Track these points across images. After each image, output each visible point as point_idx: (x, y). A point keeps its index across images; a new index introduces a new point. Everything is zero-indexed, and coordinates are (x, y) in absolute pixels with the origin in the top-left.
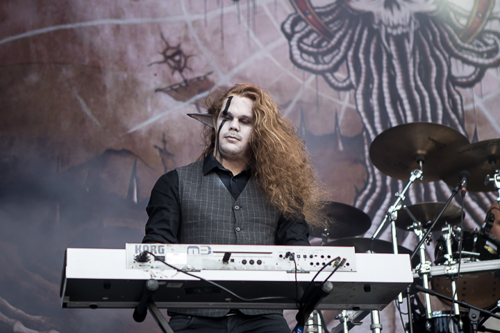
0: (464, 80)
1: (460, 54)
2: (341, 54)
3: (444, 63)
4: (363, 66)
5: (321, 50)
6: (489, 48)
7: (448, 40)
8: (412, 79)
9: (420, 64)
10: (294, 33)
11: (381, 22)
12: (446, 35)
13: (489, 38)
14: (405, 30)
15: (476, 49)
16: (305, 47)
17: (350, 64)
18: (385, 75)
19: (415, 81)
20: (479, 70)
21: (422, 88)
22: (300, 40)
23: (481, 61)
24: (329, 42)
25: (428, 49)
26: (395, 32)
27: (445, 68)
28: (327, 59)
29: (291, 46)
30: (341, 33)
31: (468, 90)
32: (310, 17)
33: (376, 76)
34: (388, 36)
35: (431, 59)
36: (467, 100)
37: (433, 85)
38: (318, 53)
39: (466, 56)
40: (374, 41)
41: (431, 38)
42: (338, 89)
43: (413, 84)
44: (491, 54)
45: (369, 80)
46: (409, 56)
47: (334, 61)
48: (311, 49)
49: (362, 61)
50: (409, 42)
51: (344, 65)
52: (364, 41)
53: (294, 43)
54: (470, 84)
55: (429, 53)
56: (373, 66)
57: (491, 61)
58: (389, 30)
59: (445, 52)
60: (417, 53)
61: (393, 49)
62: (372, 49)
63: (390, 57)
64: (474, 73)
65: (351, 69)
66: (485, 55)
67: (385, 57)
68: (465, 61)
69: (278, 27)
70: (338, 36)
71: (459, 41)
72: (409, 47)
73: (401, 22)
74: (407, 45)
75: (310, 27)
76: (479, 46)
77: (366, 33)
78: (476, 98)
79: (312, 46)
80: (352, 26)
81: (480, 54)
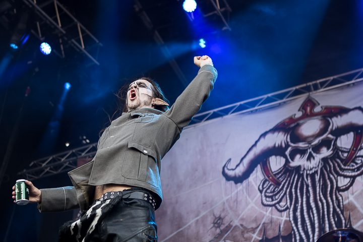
0: (344, 187)
1: (343, 173)
2: (284, 192)
3: (334, 181)
4: (294, 195)
5: (274, 193)
7: (337, 167)
8: (318, 195)
9: (322, 185)
10: (263, 188)
11: (304, 169)
12: (336, 165)
13: (359, 160)
14: (316, 170)
15: (351, 168)
16: (268, 194)
17: (288, 196)
18: (305, 197)
19: (320, 196)
20: (352, 179)
21: (323, 198)
22: (266, 192)
23: (353, 174)
24: (278, 188)
25: (327, 176)
26: (311, 172)
27: (335, 184)
28: (277, 197)
29: (262, 196)
30: (284, 181)
31: (346, 192)
32: (271, 178)
33: (300, 199)
34: (307, 175)
35: (328, 181)
36: (345, 198)
37: (328, 195)
38: (273, 195)
39: (345, 174)
40: (300, 180)
41: (328, 169)
42: (281, 211)
43: (318, 198)
45: (296, 202)
46: (317, 183)
47: (280, 197)
48: (270, 194)
49: (294, 193)
50: (317, 175)
51: (285, 197)
52: (295, 182)
53: (263, 194)
54: (347, 189)
55: (327, 178)
56: (299, 194)
57: (359, 172)
58: (308, 172)
59: (335, 175)
60: (321, 179)
61: (309, 182)
62: (299, 185)
63: (308, 186)
64: (349, 182)
65: (288, 198)
66: (356, 170)
67: (305, 187)
68: (345, 177)
69: (257, 189)
70: (283, 183)
71: (343, 166)
72: (317, 178)
73: (314, 166)
74: (316, 177)
75: (270, 183)
76: (353, 166)
77: (296, 177)
78: (350, 195)
79: (271, 192)
80: (290, 176)
81: (353, 170)
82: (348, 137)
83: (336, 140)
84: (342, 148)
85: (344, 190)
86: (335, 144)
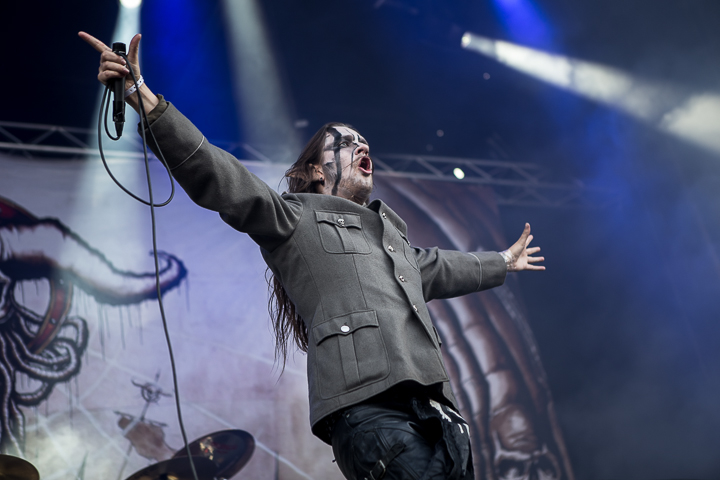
0: (29, 397)
1: (27, 367)
3: (8, 378)
6: (61, 359)
7: (15, 351)
12: (13, 345)
13: (62, 347)
15: (46, 360)
20: (46, 385)
23: (50, 374)
27: (9, 385)
31: (32, 409)
36: (30, 420)
39: (34, 369)
44: (61, 366)
54: (34, 402)
57: (61, 374)
59: (9, 365)
64: (41, 389)
66: (55, 367)
68: (33, 376)
71: (27, 352)
76: (50, 357)
78: (40, 417)
81: (50, 367)
82: (37, 288)
83: (12, 287)
84: (25, 309)
85: (28, 404)
86: (10, 297)
